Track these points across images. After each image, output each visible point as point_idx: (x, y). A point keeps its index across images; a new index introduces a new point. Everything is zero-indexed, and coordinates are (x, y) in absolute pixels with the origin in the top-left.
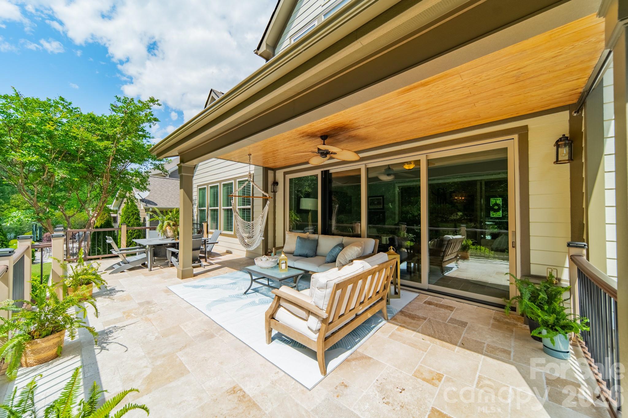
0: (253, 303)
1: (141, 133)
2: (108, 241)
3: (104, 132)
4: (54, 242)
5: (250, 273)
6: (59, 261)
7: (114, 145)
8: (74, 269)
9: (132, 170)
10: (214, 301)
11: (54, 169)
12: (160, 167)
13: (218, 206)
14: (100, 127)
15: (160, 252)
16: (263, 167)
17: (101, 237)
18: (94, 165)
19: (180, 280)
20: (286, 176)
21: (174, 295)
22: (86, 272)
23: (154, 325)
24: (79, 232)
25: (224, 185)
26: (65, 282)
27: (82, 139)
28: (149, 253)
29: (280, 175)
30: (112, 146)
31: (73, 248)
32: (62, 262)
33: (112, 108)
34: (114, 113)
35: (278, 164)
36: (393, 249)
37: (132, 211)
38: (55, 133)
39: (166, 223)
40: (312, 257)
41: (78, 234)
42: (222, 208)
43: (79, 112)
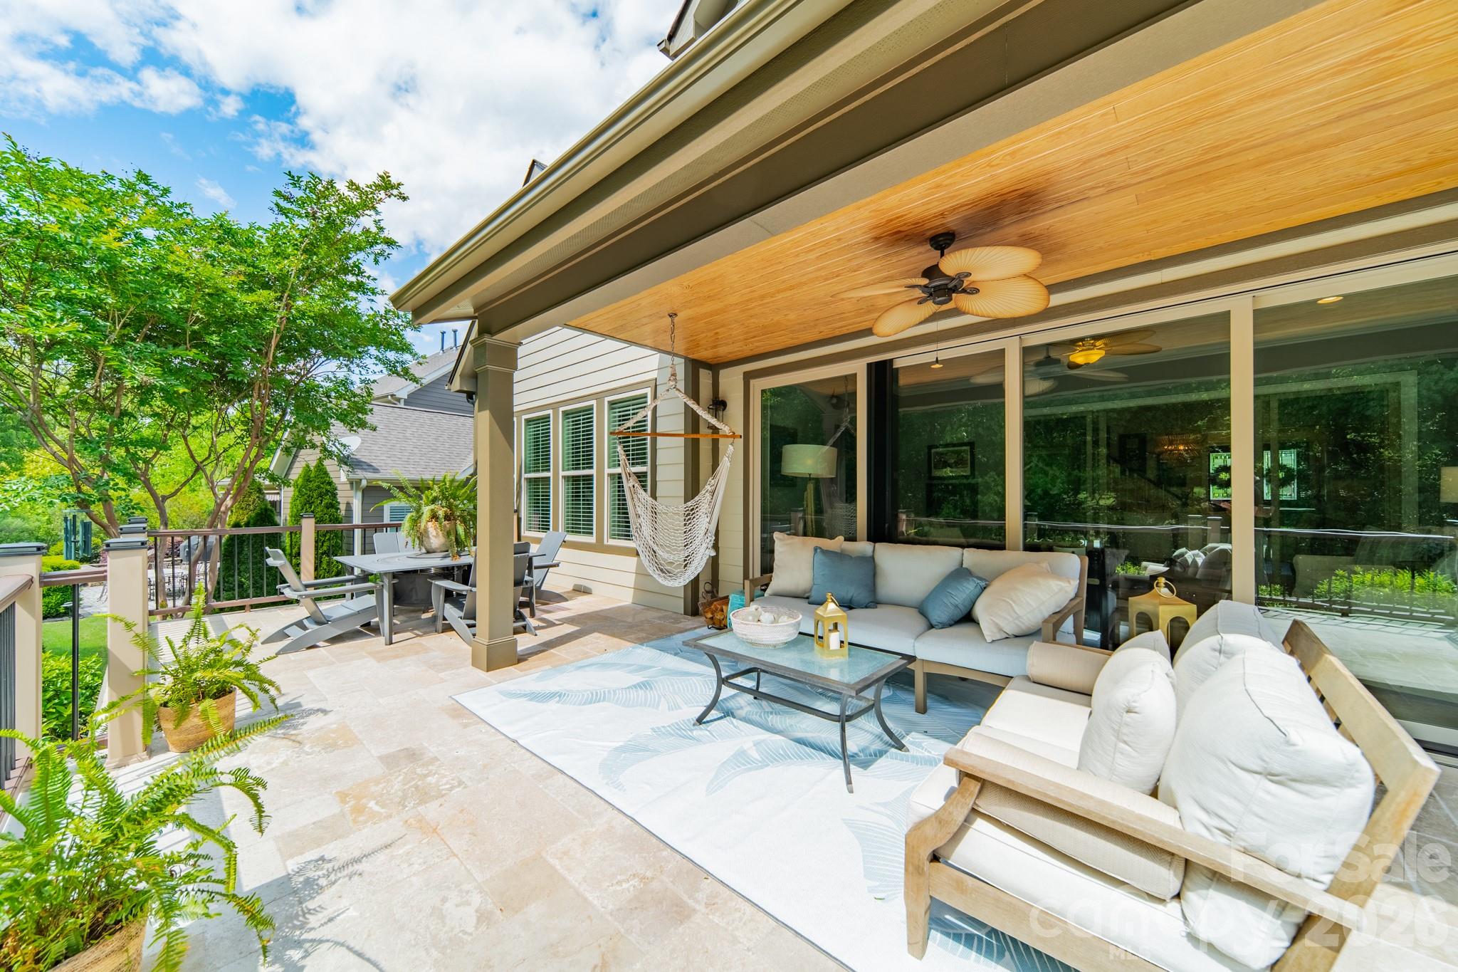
0: (741, 759)
1: (351, 278)
2: (271, 562)
3: (255, 267)
4: (114, 564)
5: (714, 657)
6: (129, 626)
7: (282, 305)
8: (177, 646)
9: (328, 379)
10: (616, 749)
11: (121, 361)
12: (399, 369)
13: (549, 470)
14: (246, 253)
15: (411, 590)
16: (686, 358)
17: (248, 550)
18: (232, 355)
19: (482, 674)
20: (752, 382)
21: (484, 728)
22: (215, 660)
23: (455, 855)
24: (189, 538)
25: (566, 414)
26: (152, 693)
27: (199, 284)
28: (386, 594)
29: (731, 381)
30: (278, 305)
31: (174, 577)
32: (138, 629)
33: (277, 205)
34: (282, 219)
35: (725, 351)
36: (1167, 586)
37: (319, 487)
38: (125, 262)
39: (426, 510)
40: (866, 607)
41: (186, 543)
42: (562, 473)
43: (190, 217)
